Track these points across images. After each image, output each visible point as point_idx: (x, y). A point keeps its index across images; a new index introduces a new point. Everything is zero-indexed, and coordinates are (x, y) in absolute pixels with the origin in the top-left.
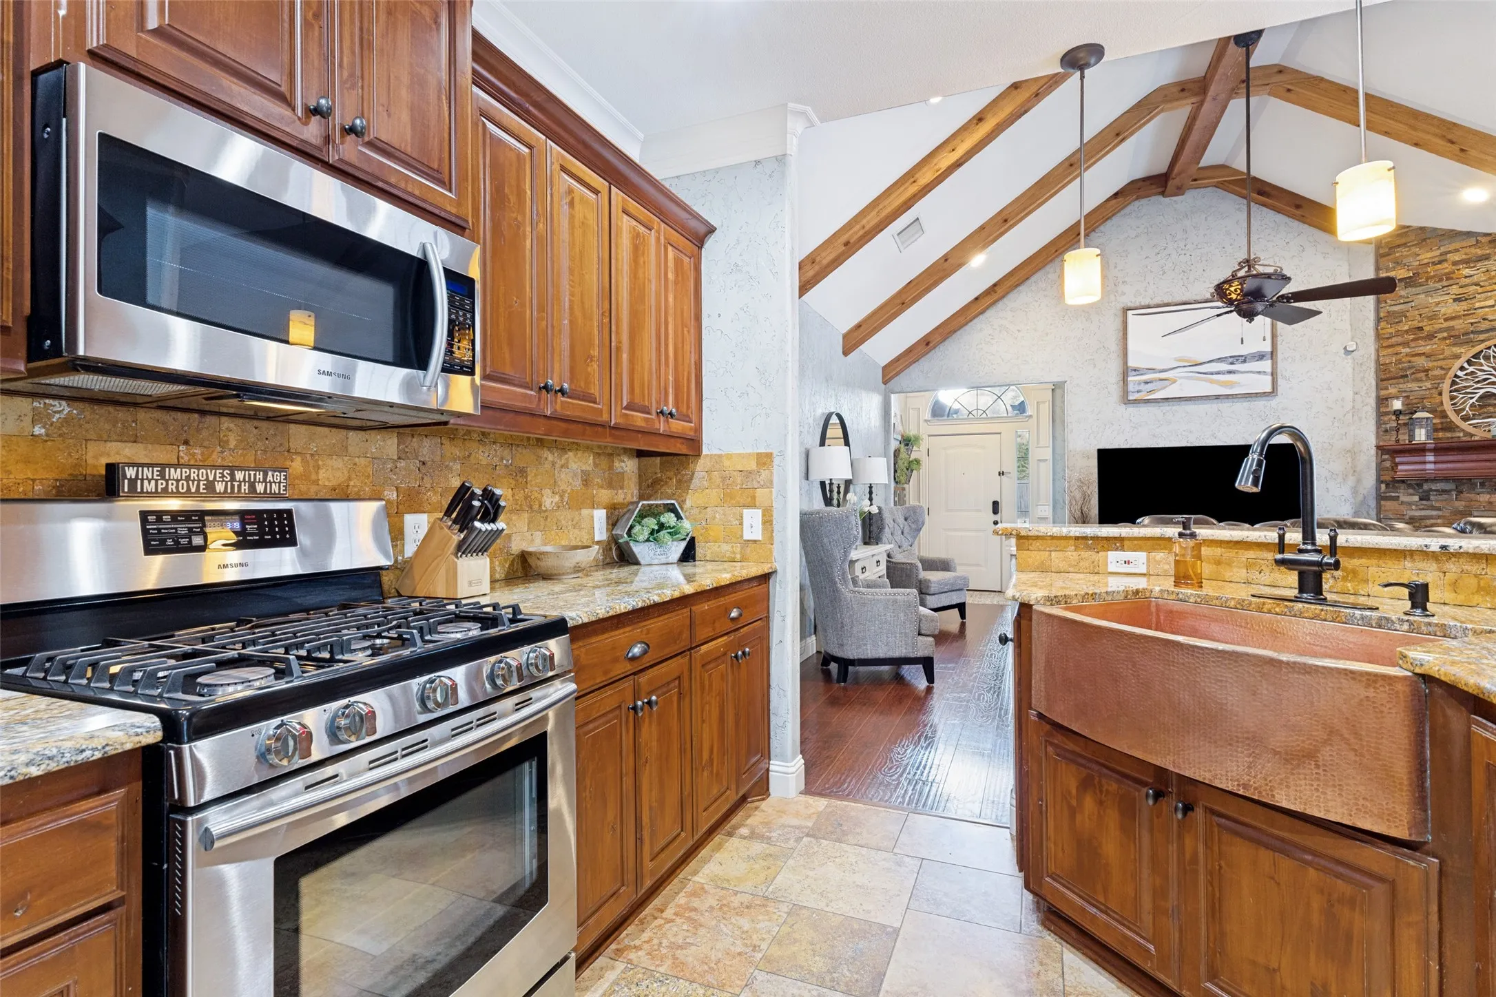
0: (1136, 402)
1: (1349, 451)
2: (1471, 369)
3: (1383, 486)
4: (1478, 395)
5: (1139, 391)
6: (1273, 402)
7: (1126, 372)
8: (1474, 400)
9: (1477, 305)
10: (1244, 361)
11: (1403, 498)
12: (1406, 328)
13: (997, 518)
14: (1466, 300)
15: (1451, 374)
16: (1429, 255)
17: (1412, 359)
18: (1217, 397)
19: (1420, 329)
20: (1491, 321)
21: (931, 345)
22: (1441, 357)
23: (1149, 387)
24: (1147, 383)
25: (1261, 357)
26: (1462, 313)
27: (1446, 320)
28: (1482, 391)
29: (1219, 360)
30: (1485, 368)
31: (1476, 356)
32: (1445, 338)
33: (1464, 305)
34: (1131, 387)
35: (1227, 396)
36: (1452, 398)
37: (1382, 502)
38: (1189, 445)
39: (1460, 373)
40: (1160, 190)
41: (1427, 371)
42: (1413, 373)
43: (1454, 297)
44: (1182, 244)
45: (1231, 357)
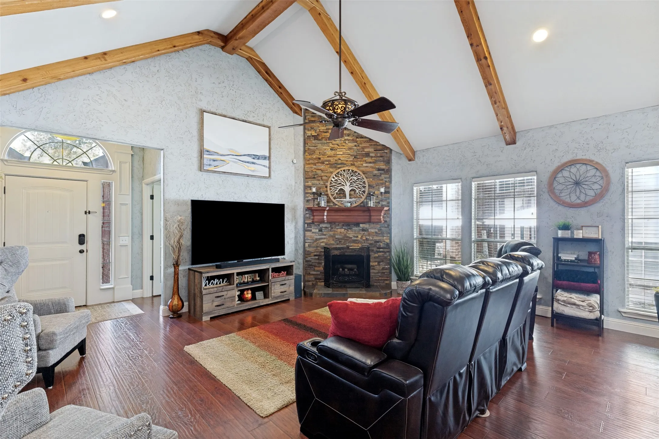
0: (208, 171)
1: (293, 209)
2: (336, 178)
3: (306, 225)
4: (338, 189)
5: (210, 165)
6: (269, 181)
7: (202, 152)
8: (337, 191)
9: (338, 153)
10: (258, 159)
11: (313, 230)
12: (314, 157)
13: (83, 247)
14: (334, 150)
15: (330, 179)
16: (323, 128)
17: (317, 171)
18: (248, 176)
19: (320, 159)
20: (342, 160)
21: (29, 83)
22: (326, 172)
23: (215, 163)
24: (214, 161)
25: (265, 158)
26: (333, 155)
27: (328, 157)
28: (340, 188)
29: (249, 155)
30: (340, 178)
31: (338, 173)
32: (327, 164)
33: (333, 152)
34: (205, 162)
35: (252, 176)
36: (330, 189)
37: (306, 232)
38: (234, 201)
39: (333, 180)
40: (222, 44)
41: (322, 177)
42: (317, 177)
43: (330, 148)
44: (232, 83)
45: (254, 155)
